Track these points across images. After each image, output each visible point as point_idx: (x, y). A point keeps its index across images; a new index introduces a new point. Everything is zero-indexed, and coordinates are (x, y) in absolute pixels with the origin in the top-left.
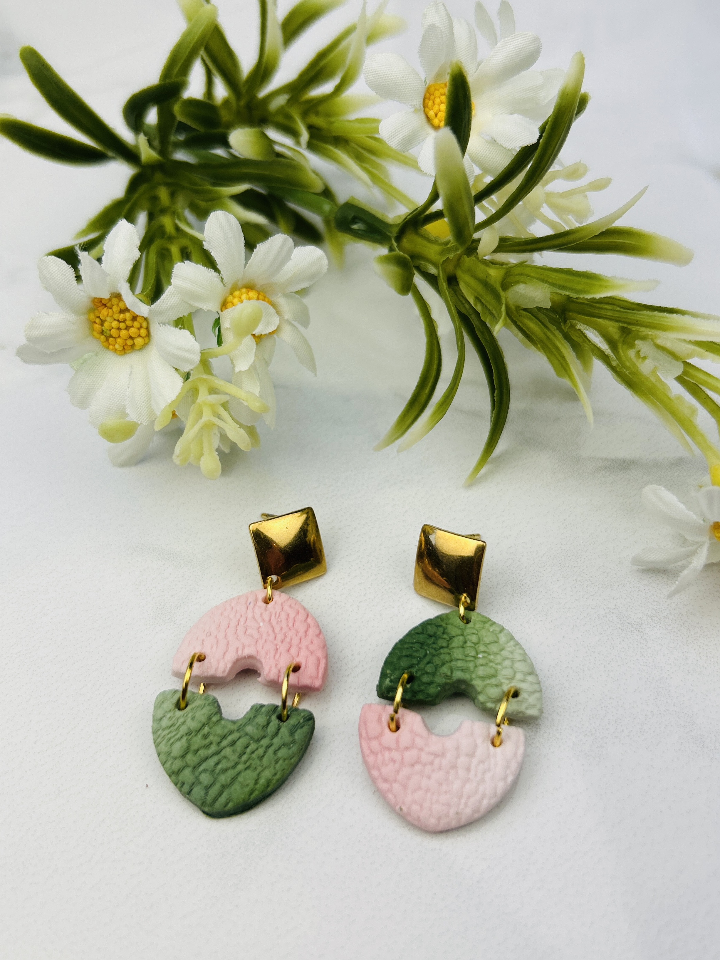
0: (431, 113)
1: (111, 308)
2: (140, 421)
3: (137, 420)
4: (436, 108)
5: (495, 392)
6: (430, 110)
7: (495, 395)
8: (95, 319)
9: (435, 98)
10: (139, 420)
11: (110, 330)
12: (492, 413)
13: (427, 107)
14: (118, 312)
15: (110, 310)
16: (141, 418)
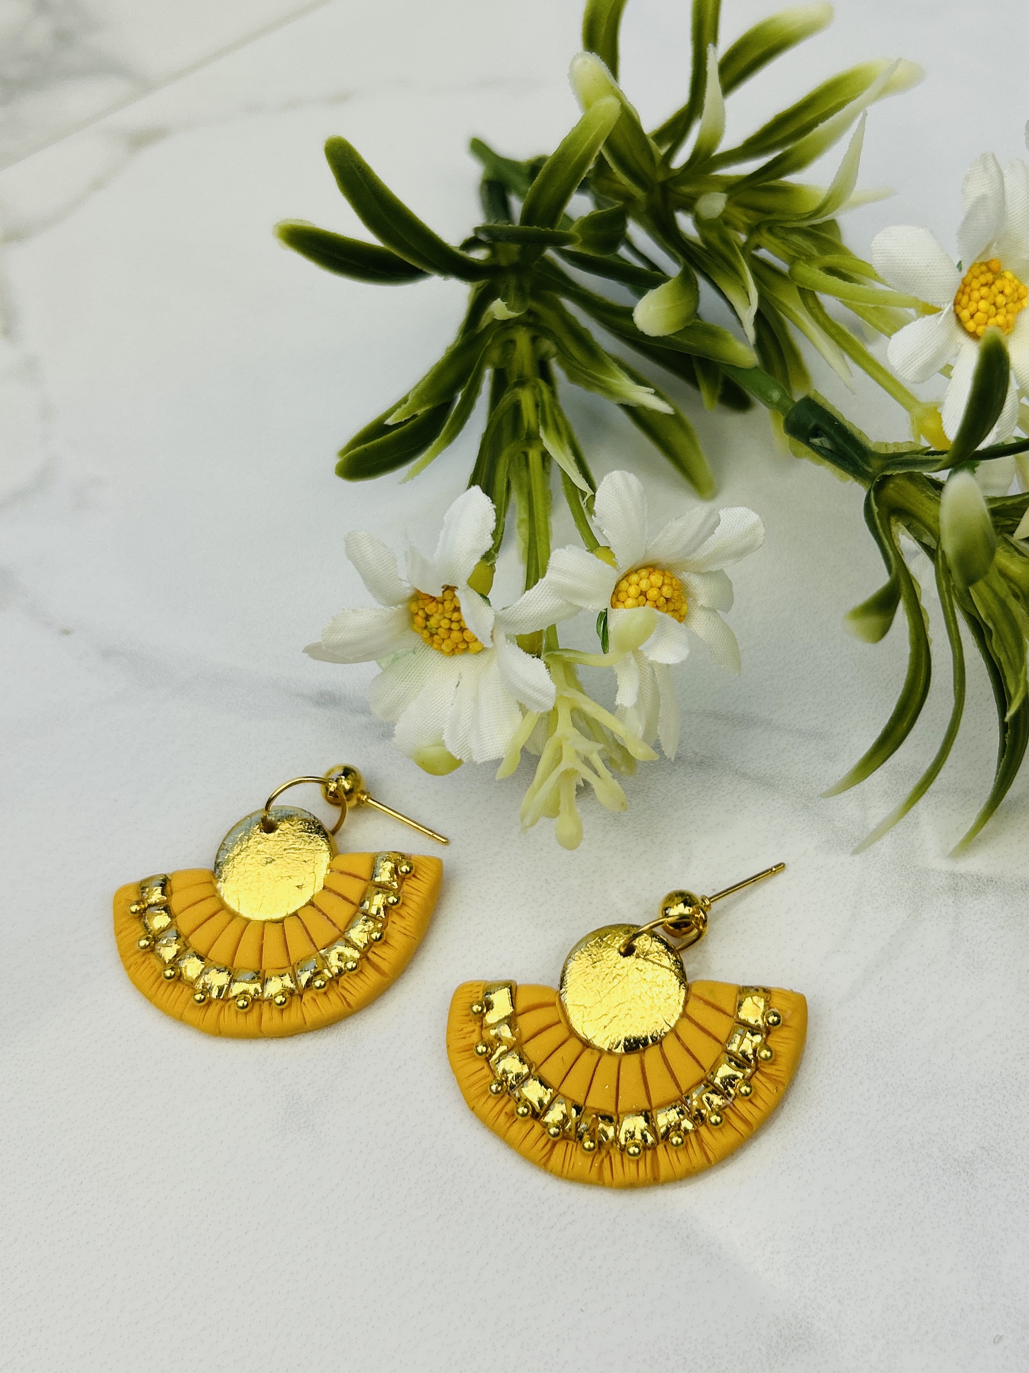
0: (965, 314)
1: (443, 603)
2: (460, 755)
3: (455, 753)
4: (973, 307)
5: (1007, 732)
6: (964, 309)
7: (1007, 735)
8: (418, 610)
9: (971, 291)
10: (458, 754)
11: (437, 629)
12: (1000, 760)
13: (959, 304)
14: (451, 609)
15: (440, 606)
16: (461, 752)
